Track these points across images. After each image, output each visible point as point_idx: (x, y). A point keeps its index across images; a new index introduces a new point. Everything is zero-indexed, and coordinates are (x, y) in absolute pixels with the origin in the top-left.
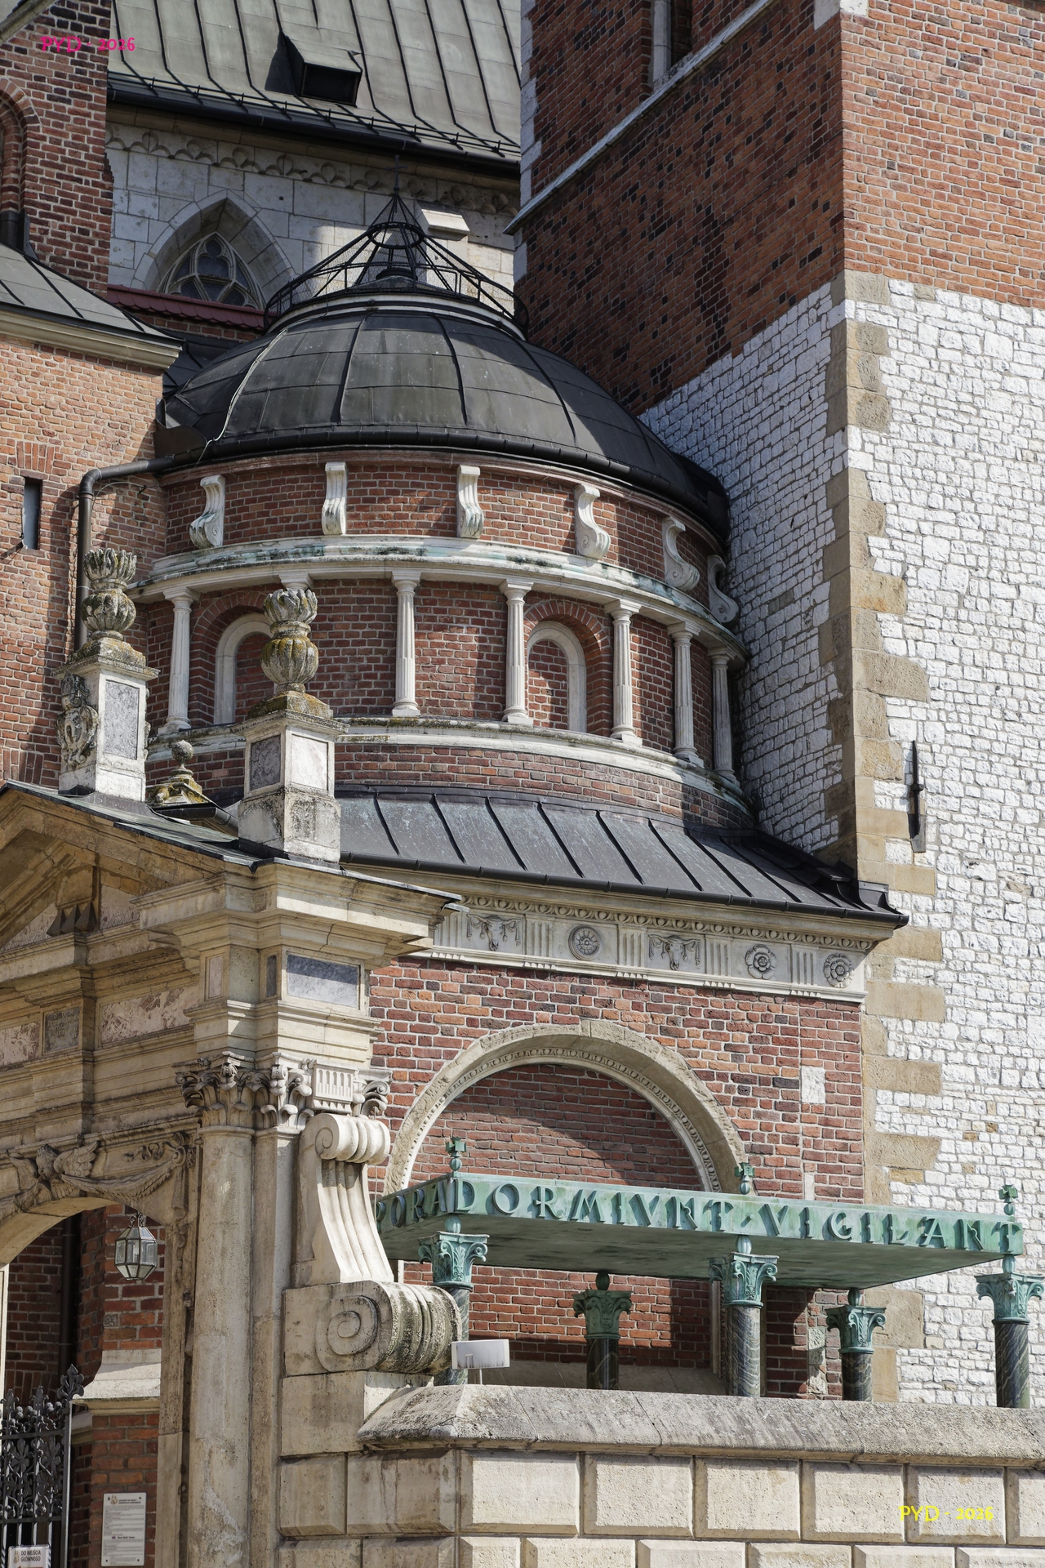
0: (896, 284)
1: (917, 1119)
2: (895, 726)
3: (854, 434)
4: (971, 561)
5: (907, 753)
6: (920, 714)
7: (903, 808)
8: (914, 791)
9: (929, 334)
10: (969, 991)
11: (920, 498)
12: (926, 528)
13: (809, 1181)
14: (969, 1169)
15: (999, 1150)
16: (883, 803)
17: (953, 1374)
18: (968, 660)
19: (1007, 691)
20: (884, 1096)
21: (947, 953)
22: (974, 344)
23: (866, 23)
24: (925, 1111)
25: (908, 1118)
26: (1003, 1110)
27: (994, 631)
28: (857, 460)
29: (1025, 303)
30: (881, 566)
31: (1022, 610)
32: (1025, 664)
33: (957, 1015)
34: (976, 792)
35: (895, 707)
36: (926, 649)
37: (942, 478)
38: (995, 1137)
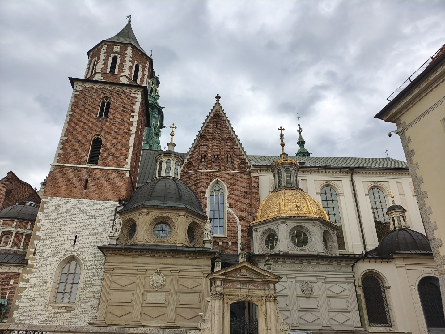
0: (48, 197)
1: (24, 285)
2: (35, 243)
3: (39, 213)
4: (50, 224)
5: (36, 246)
6: (38, 241)
7: (34, 251)
8: (35, 249)
9: (51, 202)
10: (36, 271)
11: (45, 218)
12: (45, 221)
13: (8, 293)
14: (30, 291)
15: (34, 288)
16: (30, 251)
17: (20, 314)
18: (46, 235)
19: (50, 238)
20: (20, 283)
21: (34, 267)
22: (57, 202)
23: (53, 172)
24: (26, 284)
25: (23, 285)
26: (36, 284)
27: (51, 232)
28: (38, 215)
29: (65, 197)
30: (38, 226)
31: (55, 229)
32: (54, 235)
33: (34, 274)
34: (43, 249)
35: (35, 240)
36: (41, 234)
37: (49, 216)
38: (34, 287)
